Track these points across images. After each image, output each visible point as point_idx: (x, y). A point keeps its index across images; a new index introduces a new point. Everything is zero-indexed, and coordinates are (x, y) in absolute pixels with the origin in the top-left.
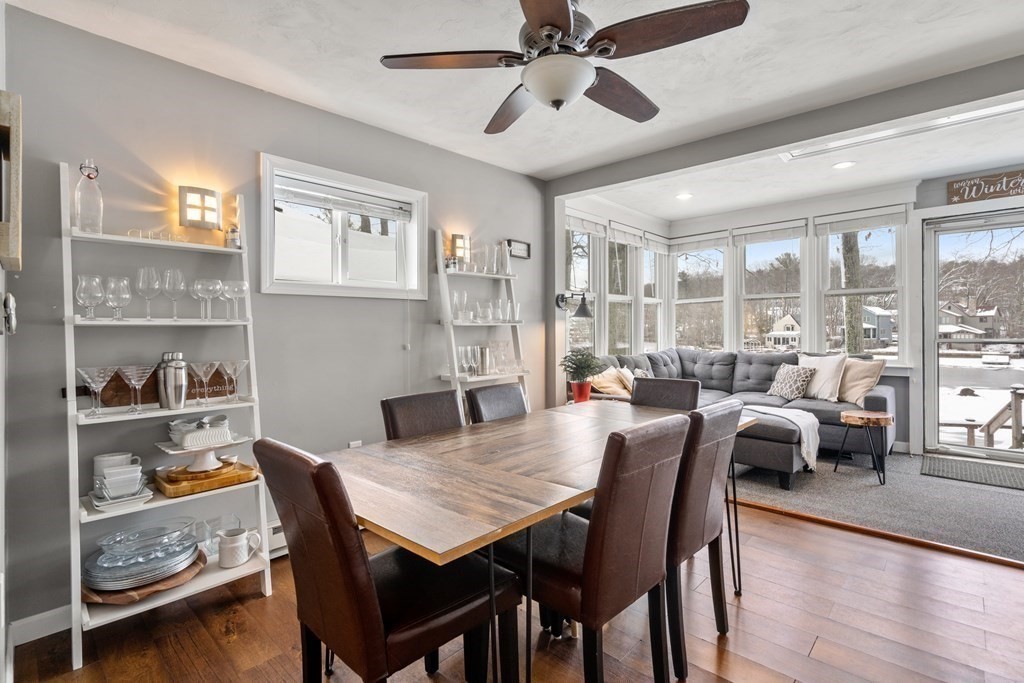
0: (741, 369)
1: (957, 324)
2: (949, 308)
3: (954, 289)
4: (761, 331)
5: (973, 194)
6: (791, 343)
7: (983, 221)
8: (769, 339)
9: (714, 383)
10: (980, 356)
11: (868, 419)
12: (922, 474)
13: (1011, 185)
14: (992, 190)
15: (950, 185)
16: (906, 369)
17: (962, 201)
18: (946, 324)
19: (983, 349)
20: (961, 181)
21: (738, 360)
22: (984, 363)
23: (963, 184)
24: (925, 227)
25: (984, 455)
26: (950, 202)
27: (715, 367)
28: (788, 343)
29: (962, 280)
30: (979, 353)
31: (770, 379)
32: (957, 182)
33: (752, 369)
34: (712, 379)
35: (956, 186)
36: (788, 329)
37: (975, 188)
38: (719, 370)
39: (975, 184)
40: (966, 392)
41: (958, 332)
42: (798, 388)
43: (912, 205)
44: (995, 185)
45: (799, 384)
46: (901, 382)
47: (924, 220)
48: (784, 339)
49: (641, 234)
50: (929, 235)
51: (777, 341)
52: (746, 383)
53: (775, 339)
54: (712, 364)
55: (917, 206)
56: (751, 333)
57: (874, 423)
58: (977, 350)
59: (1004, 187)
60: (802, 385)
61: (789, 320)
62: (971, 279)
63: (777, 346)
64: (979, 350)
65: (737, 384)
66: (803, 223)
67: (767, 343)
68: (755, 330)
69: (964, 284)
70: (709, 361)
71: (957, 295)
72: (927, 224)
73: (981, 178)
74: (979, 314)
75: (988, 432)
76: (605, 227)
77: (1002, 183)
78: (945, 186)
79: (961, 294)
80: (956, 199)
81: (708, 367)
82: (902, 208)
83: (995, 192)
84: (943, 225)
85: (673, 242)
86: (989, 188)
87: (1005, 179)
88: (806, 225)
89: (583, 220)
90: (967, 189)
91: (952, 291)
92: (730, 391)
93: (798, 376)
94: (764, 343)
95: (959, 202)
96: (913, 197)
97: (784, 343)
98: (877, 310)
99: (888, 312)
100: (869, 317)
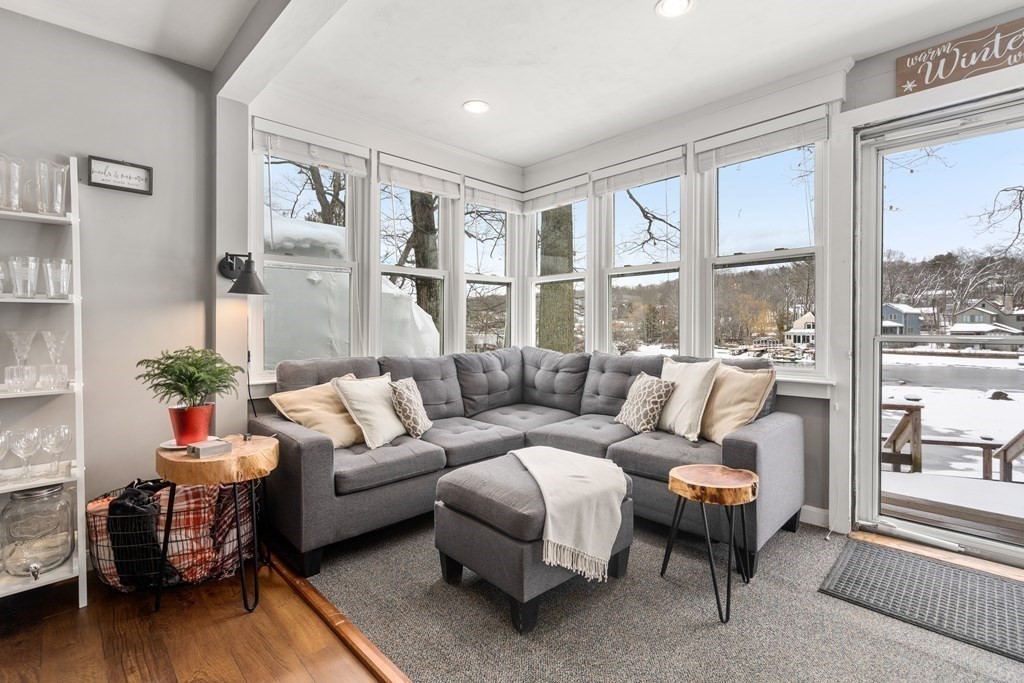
0: (592, 380)
1: (991, 322)
2: (983, 306)
3: (989, 286)
4: (781, 329)
5: (940, 72)
6: (811, 341)
7: (959, 122)
8: (789, 337)
9: (557, 398)
10: (1016, 357)
11: (703, 488)
12: (821, 591)
13: (1010, 46)
14: (973, 62)
15: (900, 63)
16: (824, 386)
17: (921, 86)
18: (979, 322)
19: (1020, 349)
20: (918, 54)
21: (590, 365)
22: (1021, 364)
23: (922, 58)
24: (860, 143)
25: (955, 546)
26: (900, 92)
27: (560, 376)
28: (808, 341)
29: (998, 276)
30: (1015, 353)
31: (621, 396)
32: (912, 56)
34: (555, 393)
35: (911, 62)
36: (809, 327)
37: (943, 62)
38: (562, 380)
39: (944, 55)
40: (998, 396)
41: (993, 331)
42: (646, 415)
43: (838, 106)
44: (979, 51)
45: (648, 408)
46: (813, 408)
47: (856, 130)
48: (804, 337)
49: (457, 179)
50: (868, 158)
51: (797, 339)
52: (595, 401)
53: (795, 337)
54: (556, 371)
55: (845, 106)
56: (771, 331)
57: (713, 498)
58: (1013, 350)
59: (996, 51)
60: (652, 410)
61: (809, 317)
62: (1008, 276)
63: (796, 344)
64: (1016, 350)
65: (586, 401)
66: (678, 152)
67: (787, 341)
68: (776, 328)
69: (1000, 281)
71: (993, 292)
72: (863, 138)
73: (954, 42)
74: (1015, 313)
75: (1005, 460)
76: (368, 162)
77: (992, 47)
78: (891, 67)
79: (998, 291)
80: (909, 86)
81: (552, 375)
82: (821, 112)
83: (980, 63)
84: (889, 137)
85: (527, 196)
86: (968, 59)
87: (998, 37)
88: (685, 155)
89: (309, 144)
90: (930, 65)
91: (988, 289)
92: (576, 411)
94: (783, 341)
95: (915, 90)
96: (838, 91)
97: (804, 341)
98: (905, 308)
99: (917, 310)
100: (896, 315)
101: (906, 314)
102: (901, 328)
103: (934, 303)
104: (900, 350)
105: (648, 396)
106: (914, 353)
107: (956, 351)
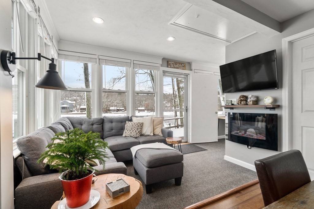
0: (107, 126)
13: (179, 66)
17: (170, 67)
20: (170, 61)
21: (105, 121)
27: (95, 126)
33: (114, 124)
44: (176, 65)
47: (163, 71)
52: (111, 132)
54: (92, 125)
65: (106, 133)
70: (91, 123)
73: (174, 62)
78: (167, 61)
81: (91, 126)
83: (176, 67)
90: (172, 64)
93: (138, 126)
98: (70, 102)
99: (72, 102)
100: (67, 103)
101: (70, 103)
102: (69, 107)
103: (74, 100)
104: (69, 113)
105: (138, 127)
106: (72, 114)
107: (81, 113)
